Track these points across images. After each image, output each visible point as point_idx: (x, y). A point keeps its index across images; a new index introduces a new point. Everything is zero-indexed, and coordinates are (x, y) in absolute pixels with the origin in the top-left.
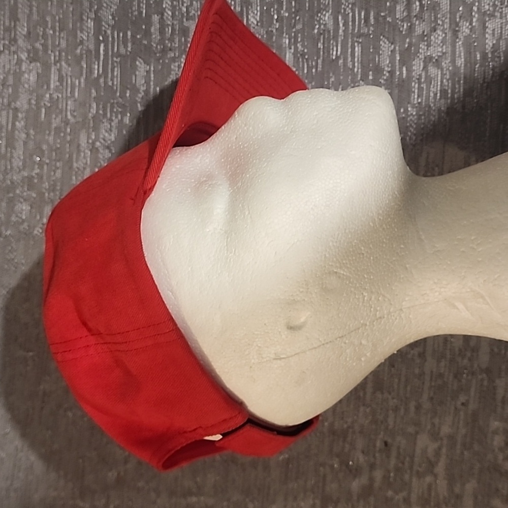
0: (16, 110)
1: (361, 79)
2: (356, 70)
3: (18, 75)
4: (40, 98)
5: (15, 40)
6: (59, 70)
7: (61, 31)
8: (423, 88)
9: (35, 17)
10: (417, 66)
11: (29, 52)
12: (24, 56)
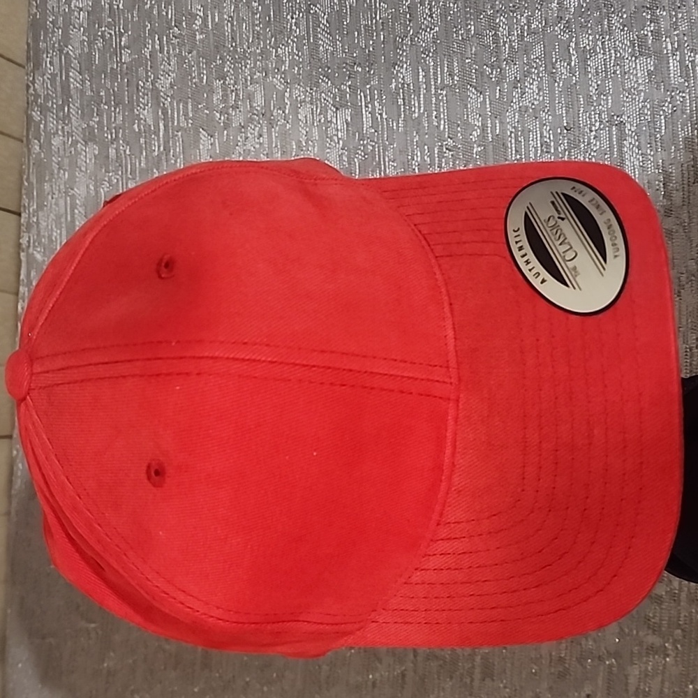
1: (449, 137)
2: (442, 127)
8: (521, 142)
10: (512, 117)
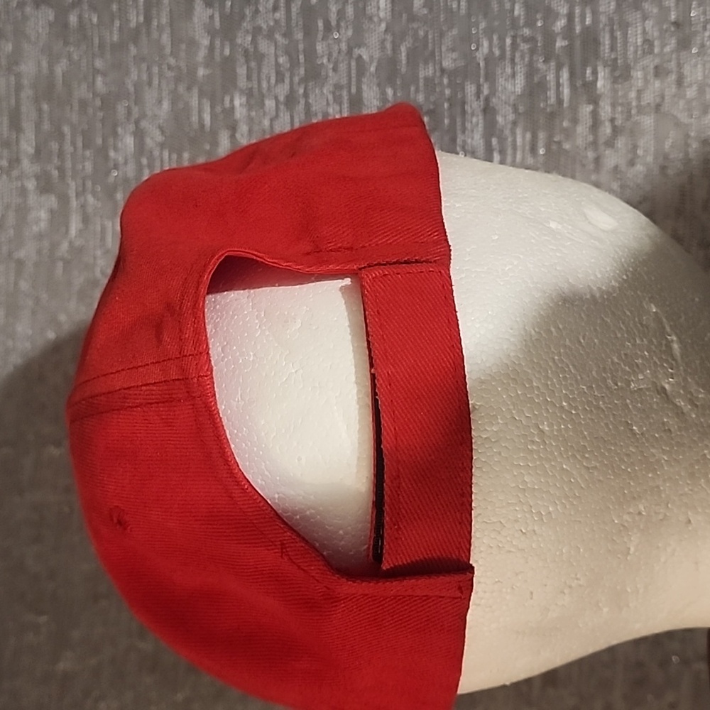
0: (20, 263)
3: (22, 212)
4: (54, 246)
5: (18, 160)
6: (83, 206)
7: (85, 146)
9: (46, 126)
11: (37, 178)
12: (31, 185)
